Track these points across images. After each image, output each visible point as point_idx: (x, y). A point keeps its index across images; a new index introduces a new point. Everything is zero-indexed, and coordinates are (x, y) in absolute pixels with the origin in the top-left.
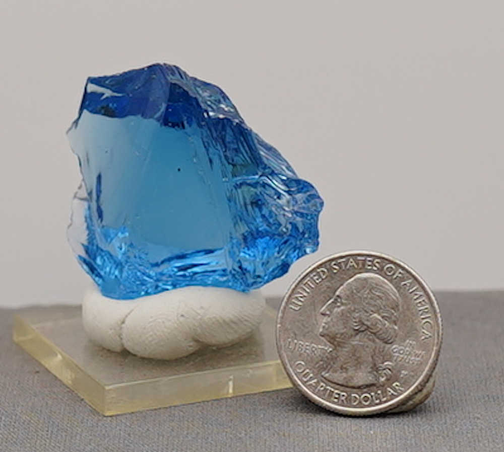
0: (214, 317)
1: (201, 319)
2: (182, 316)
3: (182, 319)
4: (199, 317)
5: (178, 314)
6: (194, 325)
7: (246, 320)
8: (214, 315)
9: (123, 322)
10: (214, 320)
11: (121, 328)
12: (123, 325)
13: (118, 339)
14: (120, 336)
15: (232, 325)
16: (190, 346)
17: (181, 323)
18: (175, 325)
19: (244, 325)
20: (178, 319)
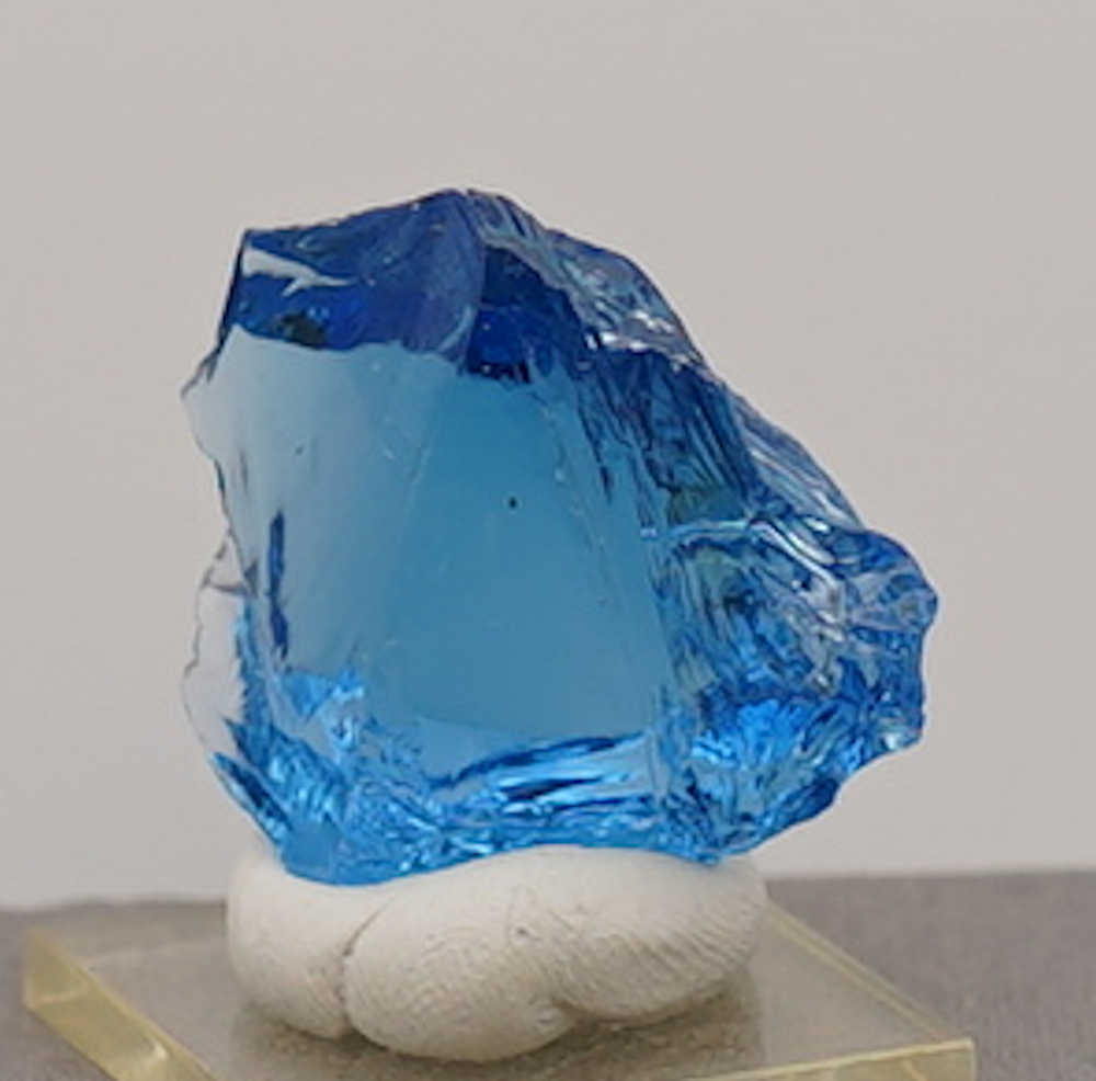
0: (615, 937)
1: (576, 942)
2: (522, 932)
3: (520, 942)
4: (571, 936)
5: (508, 928)
6: (557, 961)
7: (710, 947)
8: (614, 931)
9: (348, 952)
10: (614, 944)
11: (342, 969)
12: (348, 961)
13: (333, 1000)
14: (338, 990)
15: (669, 960)
16: (543, 1022)
17: (517, 953)
18: (501, 960)
19: (705, 960)
20: (509, 943)
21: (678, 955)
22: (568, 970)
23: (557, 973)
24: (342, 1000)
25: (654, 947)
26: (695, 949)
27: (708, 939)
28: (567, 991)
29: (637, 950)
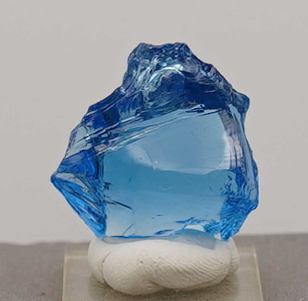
0: (169, 266)
1: (156, 267)
2: (142, 262)
3: (140, 265)
4: (155, 265)
5: (138, 260)
6: (151, 271)
9: (103, 261)
10: (168, 268)
11: (102, 266)
12: (104, 264)
13: (101, 274)
14: (101, 271)
15: (187, 275)
16: (149, 287)
17: (140, 267)
18: (135, 269)
19: (200, 276)
20: (137, 265)
21: (189, 273)
22: (154, 273)
23: (150, 274)
24: (103, 274)
25: (181, 270)
26: (196, 272)
27: (200, 270)
28: (154, 279)
29: (175, 271)
